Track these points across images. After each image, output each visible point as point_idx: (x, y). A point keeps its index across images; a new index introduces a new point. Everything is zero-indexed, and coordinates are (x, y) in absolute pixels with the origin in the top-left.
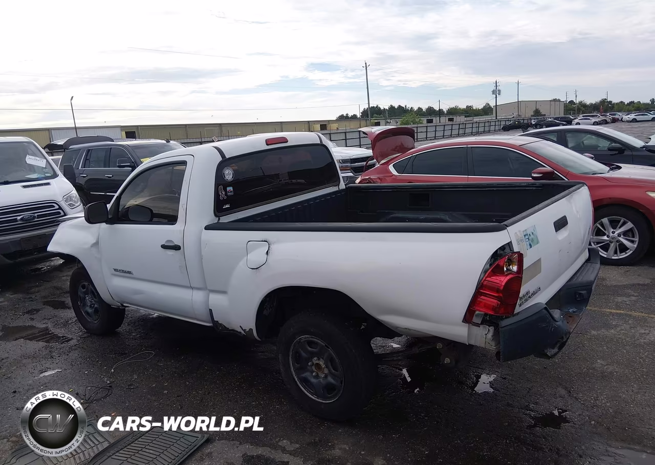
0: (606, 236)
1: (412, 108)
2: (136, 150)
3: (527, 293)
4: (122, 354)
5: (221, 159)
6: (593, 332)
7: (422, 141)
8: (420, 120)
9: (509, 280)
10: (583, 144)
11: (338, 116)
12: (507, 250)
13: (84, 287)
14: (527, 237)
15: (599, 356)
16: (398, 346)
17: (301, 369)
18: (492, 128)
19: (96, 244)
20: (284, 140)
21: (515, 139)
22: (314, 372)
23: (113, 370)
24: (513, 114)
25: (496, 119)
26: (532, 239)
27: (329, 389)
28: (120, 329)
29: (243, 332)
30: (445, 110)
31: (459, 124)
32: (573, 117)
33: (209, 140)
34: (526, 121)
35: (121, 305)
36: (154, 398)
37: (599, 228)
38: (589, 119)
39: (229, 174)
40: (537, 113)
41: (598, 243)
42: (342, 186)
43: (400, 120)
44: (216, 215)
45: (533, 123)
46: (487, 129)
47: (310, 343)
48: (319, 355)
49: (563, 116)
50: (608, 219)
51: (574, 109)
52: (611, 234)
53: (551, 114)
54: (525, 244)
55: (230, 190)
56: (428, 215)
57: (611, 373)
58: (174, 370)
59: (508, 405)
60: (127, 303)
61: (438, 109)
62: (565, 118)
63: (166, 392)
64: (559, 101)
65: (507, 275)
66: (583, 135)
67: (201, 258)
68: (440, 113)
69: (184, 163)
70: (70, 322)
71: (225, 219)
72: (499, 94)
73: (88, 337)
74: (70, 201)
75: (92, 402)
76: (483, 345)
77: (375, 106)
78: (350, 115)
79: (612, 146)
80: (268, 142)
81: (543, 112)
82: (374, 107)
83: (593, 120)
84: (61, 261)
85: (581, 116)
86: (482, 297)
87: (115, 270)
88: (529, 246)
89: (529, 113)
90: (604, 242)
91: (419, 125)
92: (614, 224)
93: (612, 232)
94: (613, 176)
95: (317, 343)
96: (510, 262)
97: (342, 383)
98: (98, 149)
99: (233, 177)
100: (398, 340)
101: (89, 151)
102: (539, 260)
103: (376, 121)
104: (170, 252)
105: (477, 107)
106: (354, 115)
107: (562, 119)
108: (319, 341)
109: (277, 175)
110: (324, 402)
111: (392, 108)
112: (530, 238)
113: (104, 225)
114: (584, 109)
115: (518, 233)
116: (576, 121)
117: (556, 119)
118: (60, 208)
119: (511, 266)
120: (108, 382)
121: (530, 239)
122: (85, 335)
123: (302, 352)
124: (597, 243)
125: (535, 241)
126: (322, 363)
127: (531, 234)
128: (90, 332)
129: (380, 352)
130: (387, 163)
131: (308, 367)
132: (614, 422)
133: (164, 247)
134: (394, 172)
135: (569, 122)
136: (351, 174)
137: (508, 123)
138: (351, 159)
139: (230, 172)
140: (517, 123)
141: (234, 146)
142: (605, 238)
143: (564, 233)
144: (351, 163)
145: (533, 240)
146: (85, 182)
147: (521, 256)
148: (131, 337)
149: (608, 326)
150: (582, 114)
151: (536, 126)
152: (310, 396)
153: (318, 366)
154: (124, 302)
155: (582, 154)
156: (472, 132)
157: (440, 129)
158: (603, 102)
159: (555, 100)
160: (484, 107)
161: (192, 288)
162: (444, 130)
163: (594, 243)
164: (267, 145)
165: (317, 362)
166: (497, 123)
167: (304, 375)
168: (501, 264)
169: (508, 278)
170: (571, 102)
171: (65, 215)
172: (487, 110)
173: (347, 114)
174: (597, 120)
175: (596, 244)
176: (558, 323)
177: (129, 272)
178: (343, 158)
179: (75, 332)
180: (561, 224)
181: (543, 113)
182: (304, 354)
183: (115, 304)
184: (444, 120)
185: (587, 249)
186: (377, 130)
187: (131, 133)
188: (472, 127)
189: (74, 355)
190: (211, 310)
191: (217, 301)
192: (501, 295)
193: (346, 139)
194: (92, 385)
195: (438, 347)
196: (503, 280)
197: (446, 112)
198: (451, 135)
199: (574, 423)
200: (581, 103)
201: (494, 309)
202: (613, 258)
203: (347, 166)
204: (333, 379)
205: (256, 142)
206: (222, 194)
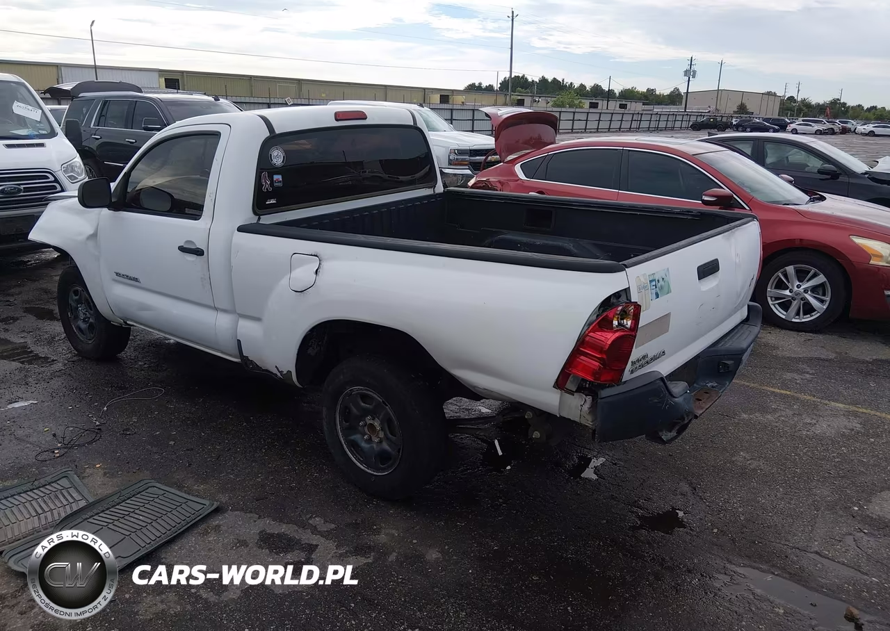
0: (788, 291)
1: (571, 83)
2: (169, 107)
3: (644, 357)
4: (121, 388)
5: (269, 134)
6: (745, 416)
7: (578, 133)
8: (580, 102)
9: (617, 338)
10: (788, 160)
11: (466, 84)
12: (623, 299)
13: (76, 293)
14: (654, 283)
15: (744, 448)
16: (488, 411)
17: (351, 429)
18: (678, 124)
19: (94, 236)
20: (362, 116)
21: (690, 145)
22: (366, 434)
23: (105, 408)
24: (709, 107)
25: (685, 111)
26: (661, 286)
27: (383, 457)
28: (122, 355)
29: (279, 374)
30: (617, 92)
31: (633, 114)
32: (789, 119)
33: (280, 101)
34: (724, 120)
35: (124, 322)
36: (155, 449)
37: (780, 278)
38: (810, 125)
39: (278, 157)
40: (742, 109)
41: (777, 299)
42: (440, 188)
43: (553, 99)
44: (255, 213)
45: (734, 123)
46: (670, 124)
47: (365, 398)
48: (374, 414)
49: (777, 117)
50: (795, 268)
51: (794, 109)
52: (796, 289)
53: (760, 113)
54: (650, 294)
55: (277, 179)
56: (547, 240)
57: (754, 470)
58: (187, 415)
59: (612, 497)
60: (132, 320)
61: (607, 90)
62: (778, 120)
63: (172, 443)
64: (775, 94)
65: (617, 331)
66: (788, 148)
67: (229, 268)
68: (609, 95)
69: (217, 135)
70: (57, 338)
71: (268, 220)
72: (694, 77)
73: (79, 360)
74: (72, 172)
75: (72, 447)
76: (577, 419)
77: (521, 75)
78: (484, 85)
79: (824, 167)
80: (339, 116)
81: (750, 108)
82: (518, 77)
83: (816, 127)
84: (56, 255)
85: (800, 121)
86: (582, 357)
87: (117, 274)
88: (654, 296)
89: (731, 108)
90: (784, 298)
91: (577, 110)
92: (801, 275)
93: (797, 286)
94: (810, 209)
95: (372, 398)
96: (624, 315)
97: (399, 452)
98: (120, 102)
99: (283, 162)
100: (490, 403)
101: (106, 103)
102: (668, 315)
103: (519, 98)
104: (191, 258)
105: (662, 92)
106: (490, 85)
107: (774, 121)
108: (375, 395)
109: (359, 165)
110: (375, 473)
111: (544, 80)
112: (659, 285)
113: (105, 211)
114: (806, 110)
115: (642, 279)
116: (793, 126)
117: (767, 120)
118: (56, 181)
119: (625, 321)
120: (98, 423)
121: (659, 287)
122: (75, 358)
123: (352, 407)
124: (775, 298)
125: (666, 289)
126: (377, 424)
127: (661, 280)
128: (82, 355)
129: (462, 416)
130: (513, 162)
131: (360, 428)
132: (742, 533)
133: (182, 249)
134: (521, 176)
135: (783, 128)
136: (468, 172)
137: (700, 120)
138: (470, 150)
139: (280, 153)
140: (712, 120)
141: (289, 117)
142: (787, 292)
143: (711, 283)
144: (471, 156)
145: (662, 288)
146: (97, 147)
147: (638, 308)
148: (136, 366)
149: (764, 410)
150: (803, 117)
151: (737, 128)
152: (359, 464)
153: (372, 427)
154: (128, 319)
155: (778, 175)
156: (649, 128)
157: (605, 117)
158: (835, 103)
159: (769, 94)
160: (672, 92)
161: (216, 309)
162: (611, 121)
163: (771, 297)
164: (337, 120)
165: (371, 422)
166: (685, 118)
167: (353, 437)
168: (611, 316)
169: (617, 334)
170: (791, 99)
171: (63, 191)
172: (675, 98)
173: (480, 84)
174: (820, 127)
175: (773, 299)
176: (676, 399)
177: (136, 280)
178: (460, 148)
179: (62, 352)
180: (709, 269)
181: (750, 110)
182: (354, 410)
183: (117, 321)
184: (614, 105)
185: (746, 306)
186: (505, 112)
187: (173, 81)
188: (650, 121)
189: (56, 383)
190: (239, 342)
191: (248, 330)
192: (605, 357)
193: (473, 120)
194: (75, 425)
195: (526, 417)
196: (609, 337)
197: (618, 94)
198: (620, 128)
199: (691, 530)
200: (803, 101)
201: (595, 374)
202: (794, 320)
203: (463, 160)
204: (389, 446)
205: (320, 115)
206: (266, 184)
